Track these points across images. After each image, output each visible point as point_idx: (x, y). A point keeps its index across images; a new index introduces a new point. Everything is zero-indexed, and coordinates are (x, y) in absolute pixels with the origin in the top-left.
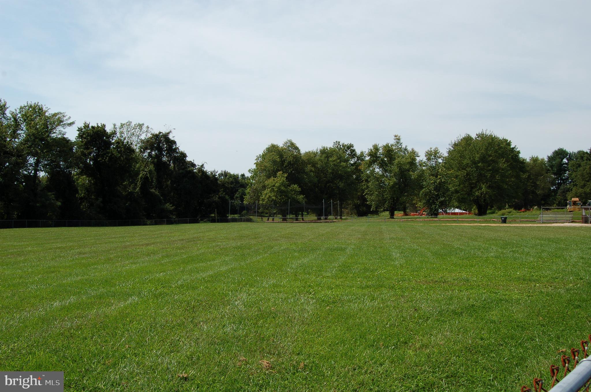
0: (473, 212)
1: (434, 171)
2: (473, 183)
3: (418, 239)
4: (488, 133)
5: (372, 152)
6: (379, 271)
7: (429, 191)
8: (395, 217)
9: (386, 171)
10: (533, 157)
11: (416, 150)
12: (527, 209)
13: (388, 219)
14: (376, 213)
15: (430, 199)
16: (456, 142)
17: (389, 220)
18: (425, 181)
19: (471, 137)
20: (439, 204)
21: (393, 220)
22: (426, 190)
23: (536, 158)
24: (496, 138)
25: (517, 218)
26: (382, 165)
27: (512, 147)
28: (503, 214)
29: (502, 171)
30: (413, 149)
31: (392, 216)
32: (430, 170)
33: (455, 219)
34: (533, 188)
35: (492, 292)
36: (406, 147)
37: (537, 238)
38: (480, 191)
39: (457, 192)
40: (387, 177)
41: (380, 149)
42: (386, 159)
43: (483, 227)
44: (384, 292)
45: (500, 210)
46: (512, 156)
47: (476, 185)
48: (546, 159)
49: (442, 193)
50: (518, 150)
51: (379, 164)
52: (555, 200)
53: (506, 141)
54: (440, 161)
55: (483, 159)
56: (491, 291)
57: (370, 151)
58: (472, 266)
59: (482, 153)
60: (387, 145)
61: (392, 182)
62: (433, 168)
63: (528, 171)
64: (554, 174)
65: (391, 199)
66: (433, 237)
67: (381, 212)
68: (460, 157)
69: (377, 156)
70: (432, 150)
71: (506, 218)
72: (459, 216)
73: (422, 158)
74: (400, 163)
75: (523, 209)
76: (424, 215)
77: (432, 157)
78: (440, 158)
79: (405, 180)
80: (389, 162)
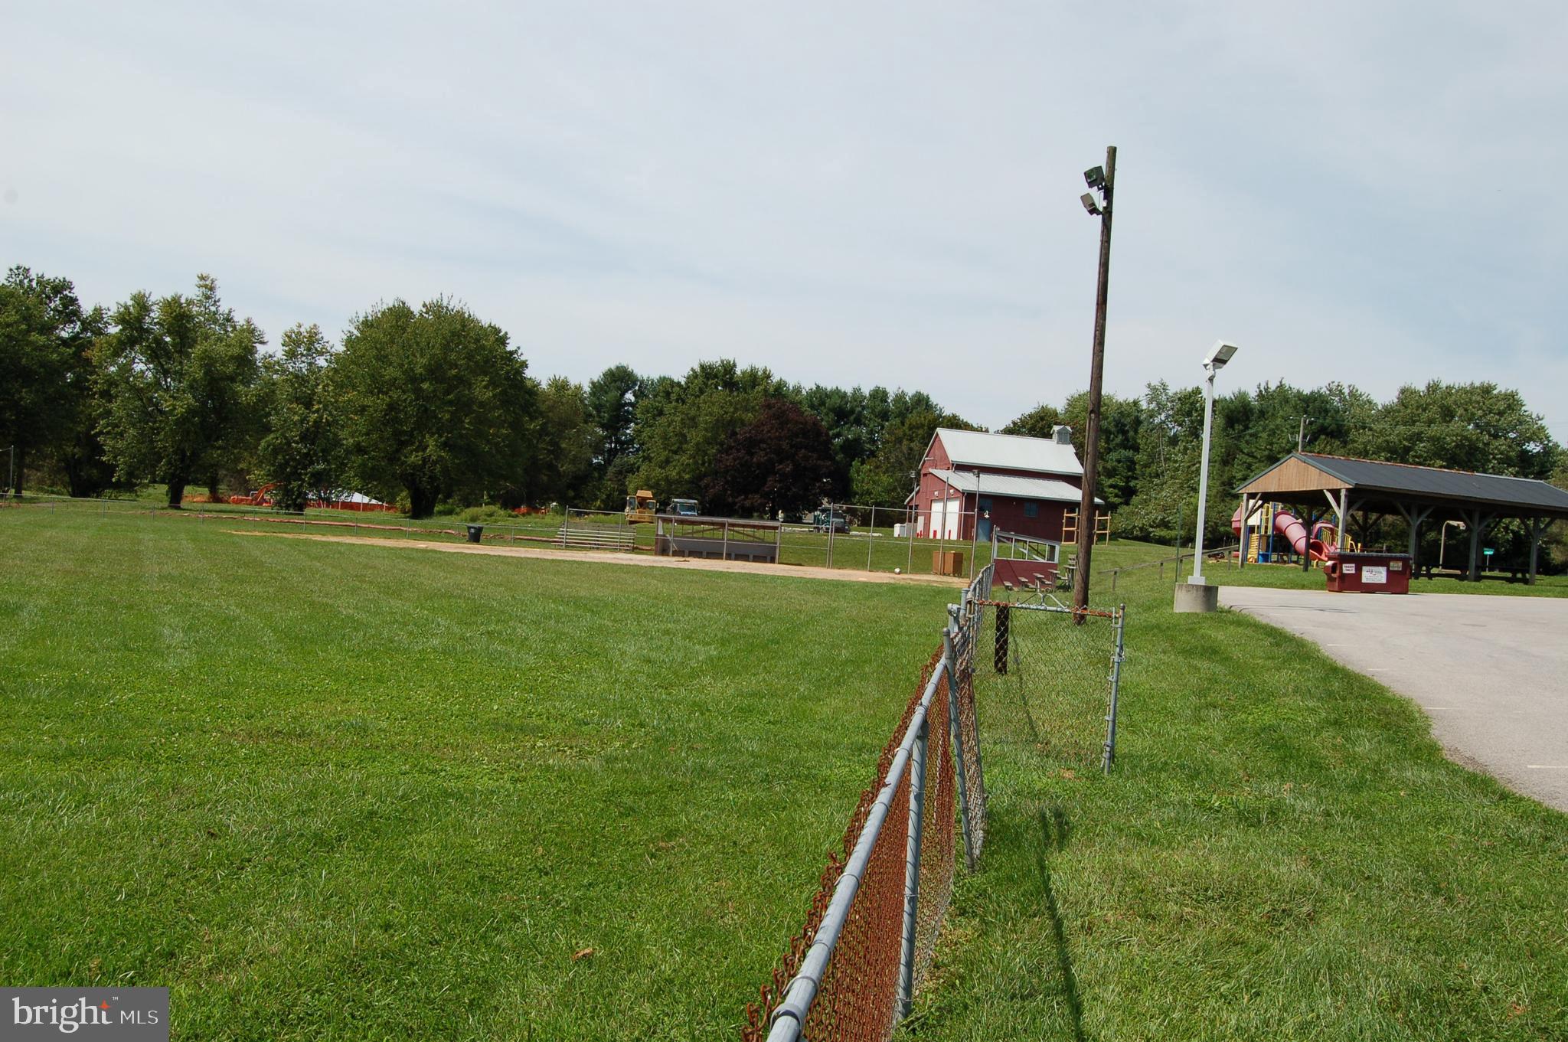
0: (398, 505)
1: (303, 390)
2: (404, 433)
3: (242, 582)
4: (455, 305)
5: (130, 313)
6: (114, 695)
7: (284, 441)
8: (183, 504)
9: (166, 373)
10: (557, 378)
11: (259, 324)
12: (533, 509)
13: (163, 509)
14: (128, 486)
15: (287, 463)
16: (370, 318)
17: (165, 511)
18: (277, 413)
19: (408, 309)
20: (309, 479)
21: (178, 513)
22: (277, 439)
23: (563, 381)
24: (473, 321)
25: (509, 530)
26: (157, 354)
27: (509, 348)
28: (474, 519)
29: (479, 407)
30: (248, 322)
31: (175, 499)
32: (293, 385)
33: (351, 521)
34: (552, 456)
35: (424, 770)
36: (230, 312)
37: (550, 597)
38: (420, 454)
39: (359, 449)
40: (168, 389)
41: (155, 308)
42: (168, 339)
43: (419, 555)
44: (122, 775)
45: (468, 506)
46: (508, 372)
47: (411, 435)
48: (587, 388)
49: (319, 449)
50: (523, 358)
51: (146, 350)
52: (599, 490)
53: (497, 331)
54: (321, 362)
55: (435, 372)
56: (424, 764)
57: (122, 309)
58: (380, 680)
59: (433, 356)
60: (176, 300)
61: (182, 407)
62: (299, 379)
63: (541, 414)
64: (603, 426)
65: (174, 452)
66: (284, 578)
67: (146, 486)
68: (378, 358)
69: (142, 328)
70: (302, 330)
71: (480, 530)
72: (361, 514)
73: (272, 347)
74: (208, 356)
75: (523, 508)
76: (266, 502)
77: (302, 350)
78: (321, 353)
79: (221, 404)
80: (178, 349)
